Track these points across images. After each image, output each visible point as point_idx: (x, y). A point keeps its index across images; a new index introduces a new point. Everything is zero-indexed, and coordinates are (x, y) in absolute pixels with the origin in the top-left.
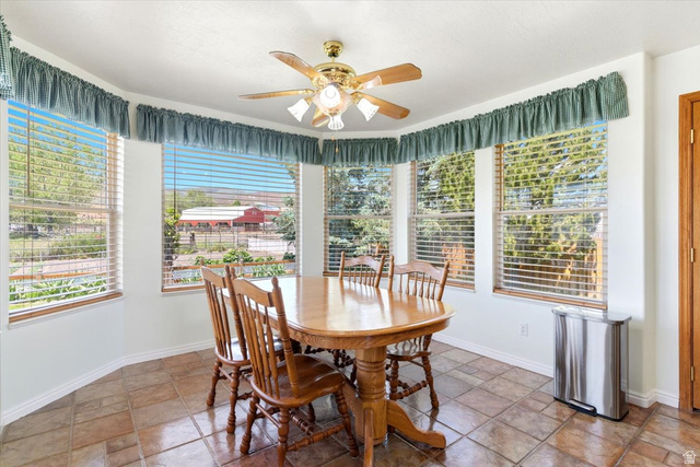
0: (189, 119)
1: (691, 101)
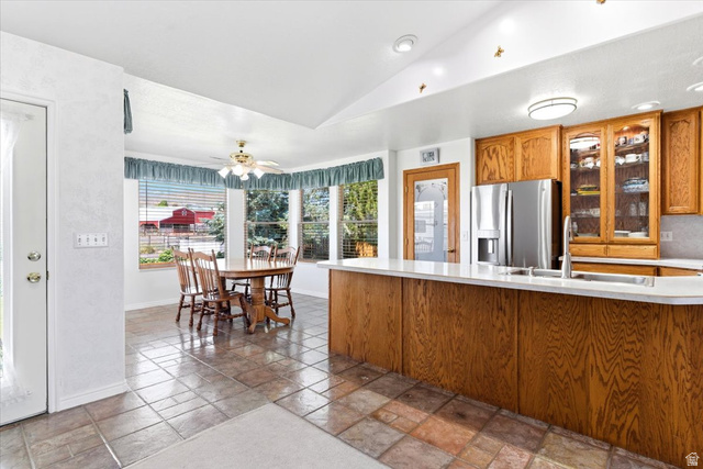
0: (155, 165)
1: (407, 174)
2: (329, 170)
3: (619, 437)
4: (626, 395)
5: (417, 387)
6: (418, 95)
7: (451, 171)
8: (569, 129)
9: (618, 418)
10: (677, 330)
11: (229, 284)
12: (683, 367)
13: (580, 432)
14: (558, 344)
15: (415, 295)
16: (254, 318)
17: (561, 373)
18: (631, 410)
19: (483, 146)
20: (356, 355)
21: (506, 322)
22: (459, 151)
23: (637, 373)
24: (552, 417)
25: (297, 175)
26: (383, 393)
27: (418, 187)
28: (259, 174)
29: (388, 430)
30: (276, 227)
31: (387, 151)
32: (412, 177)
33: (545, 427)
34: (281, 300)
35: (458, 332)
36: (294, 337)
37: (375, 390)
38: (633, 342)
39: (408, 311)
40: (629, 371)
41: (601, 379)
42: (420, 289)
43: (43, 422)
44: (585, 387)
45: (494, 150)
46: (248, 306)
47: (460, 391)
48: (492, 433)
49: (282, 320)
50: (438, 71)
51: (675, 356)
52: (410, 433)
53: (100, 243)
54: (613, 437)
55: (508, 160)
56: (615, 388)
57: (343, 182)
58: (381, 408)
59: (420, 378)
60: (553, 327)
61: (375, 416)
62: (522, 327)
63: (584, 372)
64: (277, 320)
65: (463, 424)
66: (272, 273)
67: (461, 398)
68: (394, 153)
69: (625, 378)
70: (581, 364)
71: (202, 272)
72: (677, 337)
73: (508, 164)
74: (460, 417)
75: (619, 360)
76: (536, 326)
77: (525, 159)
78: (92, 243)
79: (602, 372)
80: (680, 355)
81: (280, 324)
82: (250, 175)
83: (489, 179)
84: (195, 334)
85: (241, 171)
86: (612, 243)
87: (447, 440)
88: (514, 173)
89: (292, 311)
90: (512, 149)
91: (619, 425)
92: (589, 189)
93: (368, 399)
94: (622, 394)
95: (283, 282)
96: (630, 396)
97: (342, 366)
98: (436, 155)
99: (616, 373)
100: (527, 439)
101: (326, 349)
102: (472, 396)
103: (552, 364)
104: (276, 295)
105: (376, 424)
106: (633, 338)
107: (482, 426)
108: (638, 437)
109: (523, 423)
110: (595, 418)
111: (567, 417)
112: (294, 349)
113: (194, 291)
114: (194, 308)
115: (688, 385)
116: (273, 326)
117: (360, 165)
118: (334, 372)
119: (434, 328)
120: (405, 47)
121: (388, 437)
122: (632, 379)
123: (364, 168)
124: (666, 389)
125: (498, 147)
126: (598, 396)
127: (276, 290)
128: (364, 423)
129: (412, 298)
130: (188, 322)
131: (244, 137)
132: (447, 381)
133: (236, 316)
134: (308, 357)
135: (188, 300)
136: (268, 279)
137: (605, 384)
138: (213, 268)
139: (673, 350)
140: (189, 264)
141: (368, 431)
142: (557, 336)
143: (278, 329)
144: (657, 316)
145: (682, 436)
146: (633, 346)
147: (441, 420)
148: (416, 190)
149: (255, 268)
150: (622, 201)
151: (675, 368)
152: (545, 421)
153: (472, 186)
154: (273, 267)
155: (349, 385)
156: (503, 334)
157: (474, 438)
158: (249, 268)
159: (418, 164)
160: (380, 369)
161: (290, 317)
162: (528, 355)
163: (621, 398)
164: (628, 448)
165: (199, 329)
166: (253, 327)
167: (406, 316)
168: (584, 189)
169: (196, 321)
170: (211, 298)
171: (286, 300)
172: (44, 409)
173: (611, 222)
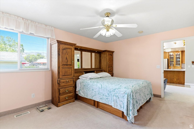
4: (178, 79)
8: (169, 52)
17: (172, 78)
23: (179, 77)
70: (174, 77)
91: (177, 82)
92: (172, 60)
99: (177, 77)
137: (176, 79)
146: (178, 75)
173: (175, 64)
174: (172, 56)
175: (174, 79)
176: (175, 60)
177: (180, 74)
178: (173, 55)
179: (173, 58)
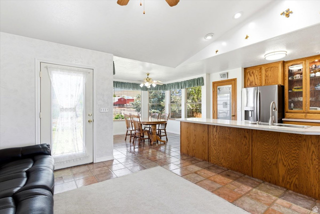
1: (214, 83)
2: (181, 82)
3: (290, 186)
4: (293, 170)
5: (213, 166)
6: (215, 54)
7: (233, 82)
8: (287, 62)
9: (290, 179)
10: (313, 145)
11: (143, 127)
12: (315, 160)
13: (275, 184)
14: (267, 150)
15: (213, 131)
16: (152, 140)
17: (268, 161)
18: (295, 176)
19: (248, 71)
20: (190, 154)
21: (247, 142)
22: (237, 73)
23: (297, 161)
24: (265, 179)
25: (168, 84)
26: (199, 167)
27: (219, 89)
28: (154, 85)
29: (200, 177)
30: (160, 105)
31: (205, 74)
32: (216, 85)
33: (262, 182)
34: (162, 134)
35: (229, 146)
36: (167, 147)
37: (197, 165)
38: (295, 150)
39: (210, 137)
40: (294, 161)
41: (283, 164)
42: (215, 129)
43: (92, 165)
44: (277, 167)
45: (252, 72)
46: (150, 135)
47: (230, 168)
48: (239, 181)
49: (163, 141)
50: (224, 44)
51: (312, 155)
52: (208, 178)
53: (107, 111)
54: (288, 186)
55: (259, 77)
56: (289, 167)
57: (187, 87)
58: (198, 171)
59: (215, 163)
60: (265, 144)
61: (196, 173)
62: (253, 143)
63: (277, 161)
64: (161, 141)
65: (229, 178)
66: (159, 123)
67: (230, 170)
68: (209, 75)
69: (293, 163)
70: (276, 158)
71: (135, 122)
72: (313, 148)
73: (259, 78)
74: (228, 176)
75: (290, 157)
76: (258, 144)
77: (266, 76)
78: (105, 111)
79: (284, 161)
80: (314, 155)
81: (162, 143)
82: (151, 85)
83: (250, 85)
84: (132, 144)
85: (148, 85)
86: (308, 113)
87: (221, 181)
88: (261, 82)
89: (167, 138)
90: (260, 72)
91: (291, 182)
92: (298, 89)
93: (195, 168)
94: (291, 170)
95: (163, 127)
96: (294, 171)
97: (185, 158)
98: (226, 75)
99: (289, 162)
100: (252, 184)
101: (179, 152)
102: (234, 170)
103: (265, 158)
104: (160, 132)
105: (196, 175)
106: (296, 148)
107: (236, 179)
108: (298, 187)
109: (252, 180)
110: (281, 179)
111: (270, 179)
112: (167, 151)
113: (131, 129)
114: (131, 135)
115: (317, 167)
116: (159, 143)
117: (194, 80)
118: (182, 159)
119: (220, 144)
120: (209, 38)
121: (199, 179)
122: (295, 164)
123: (196, 82)
124: (308, 168)
125: (254, 71)
126: (282, 171)
127: (160, 130)
128: (192, 174)
129: (212, 133)
130: (129, 141)
131: (149, 72)
132: (225, 164)
133: (146, 139)
134: (172, 154)
135: (129, 132)
136: (157, 125)
137: (285, 166)
138: (138, 120)
139: (311, 153)
140: (130, 119)
141: (192, 176)
142: (267, 147)
143: (161, 145)
144: (305, 140)
145: (315, 186)
146: (296, 151)
147: (221, 176)
148: (218, 90)
149: (152, 121)
150: (316, 94)
151: (312, 160)
152: (262, 180)
153: (242, 88)
154: (159, 121)
155: (187, 163)
156: (246, 147)
157: (231, 182)
158: (150, 121)
159: (219, 79)
160: (199, 160)
161: (166, 140)
162: (256, 154)
163: (291, 171)
164: (294, 191)
165: (133, 143)
166: (152, 143)
167: (209, 140)
168: (295, 88)
169: (132, 140)
170: (137, 131)
171: (164, 134)
172: (92, 161)
173: (308, 103)
174: (298, 77)
175: (276, 164)
176: (306, 88)
177: (305, 150)
178: (300, 72)
179: (300, 81)
